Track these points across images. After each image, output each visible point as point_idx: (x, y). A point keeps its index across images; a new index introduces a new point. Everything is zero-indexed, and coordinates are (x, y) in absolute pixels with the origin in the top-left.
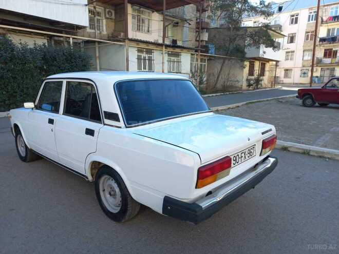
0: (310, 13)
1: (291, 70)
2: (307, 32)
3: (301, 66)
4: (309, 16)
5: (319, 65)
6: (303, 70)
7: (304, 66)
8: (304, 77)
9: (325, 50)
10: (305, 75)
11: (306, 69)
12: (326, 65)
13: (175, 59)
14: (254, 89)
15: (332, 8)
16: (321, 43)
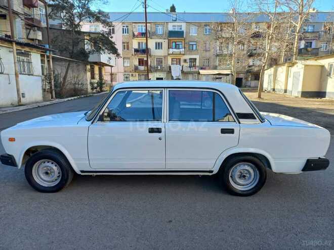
0: (124, 27)
1: (116, 74)
2: (123, 43)
3: (123, 71)
4: (123, 29)
5: (137, 71)
6: (126, 74)
7: (125, 72)
8: (127, 81)
9: (139, 59)
10: (128, 79)
11: (128, 74)
12: (142, 71)
13: (25, 59)
14: (99, 92)
15: (139, 26)
16: (136, 53)
